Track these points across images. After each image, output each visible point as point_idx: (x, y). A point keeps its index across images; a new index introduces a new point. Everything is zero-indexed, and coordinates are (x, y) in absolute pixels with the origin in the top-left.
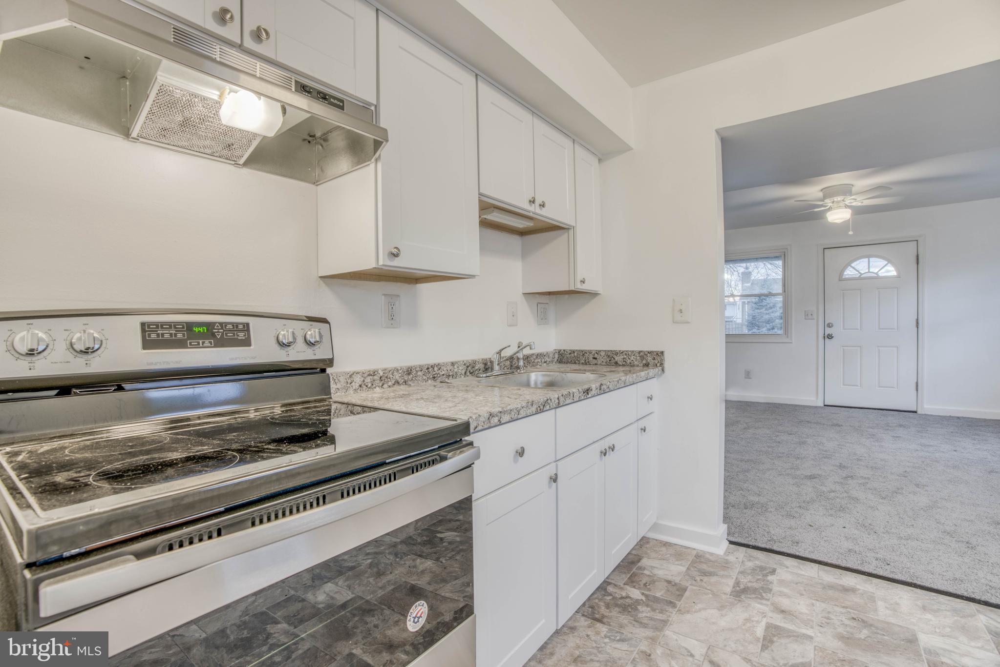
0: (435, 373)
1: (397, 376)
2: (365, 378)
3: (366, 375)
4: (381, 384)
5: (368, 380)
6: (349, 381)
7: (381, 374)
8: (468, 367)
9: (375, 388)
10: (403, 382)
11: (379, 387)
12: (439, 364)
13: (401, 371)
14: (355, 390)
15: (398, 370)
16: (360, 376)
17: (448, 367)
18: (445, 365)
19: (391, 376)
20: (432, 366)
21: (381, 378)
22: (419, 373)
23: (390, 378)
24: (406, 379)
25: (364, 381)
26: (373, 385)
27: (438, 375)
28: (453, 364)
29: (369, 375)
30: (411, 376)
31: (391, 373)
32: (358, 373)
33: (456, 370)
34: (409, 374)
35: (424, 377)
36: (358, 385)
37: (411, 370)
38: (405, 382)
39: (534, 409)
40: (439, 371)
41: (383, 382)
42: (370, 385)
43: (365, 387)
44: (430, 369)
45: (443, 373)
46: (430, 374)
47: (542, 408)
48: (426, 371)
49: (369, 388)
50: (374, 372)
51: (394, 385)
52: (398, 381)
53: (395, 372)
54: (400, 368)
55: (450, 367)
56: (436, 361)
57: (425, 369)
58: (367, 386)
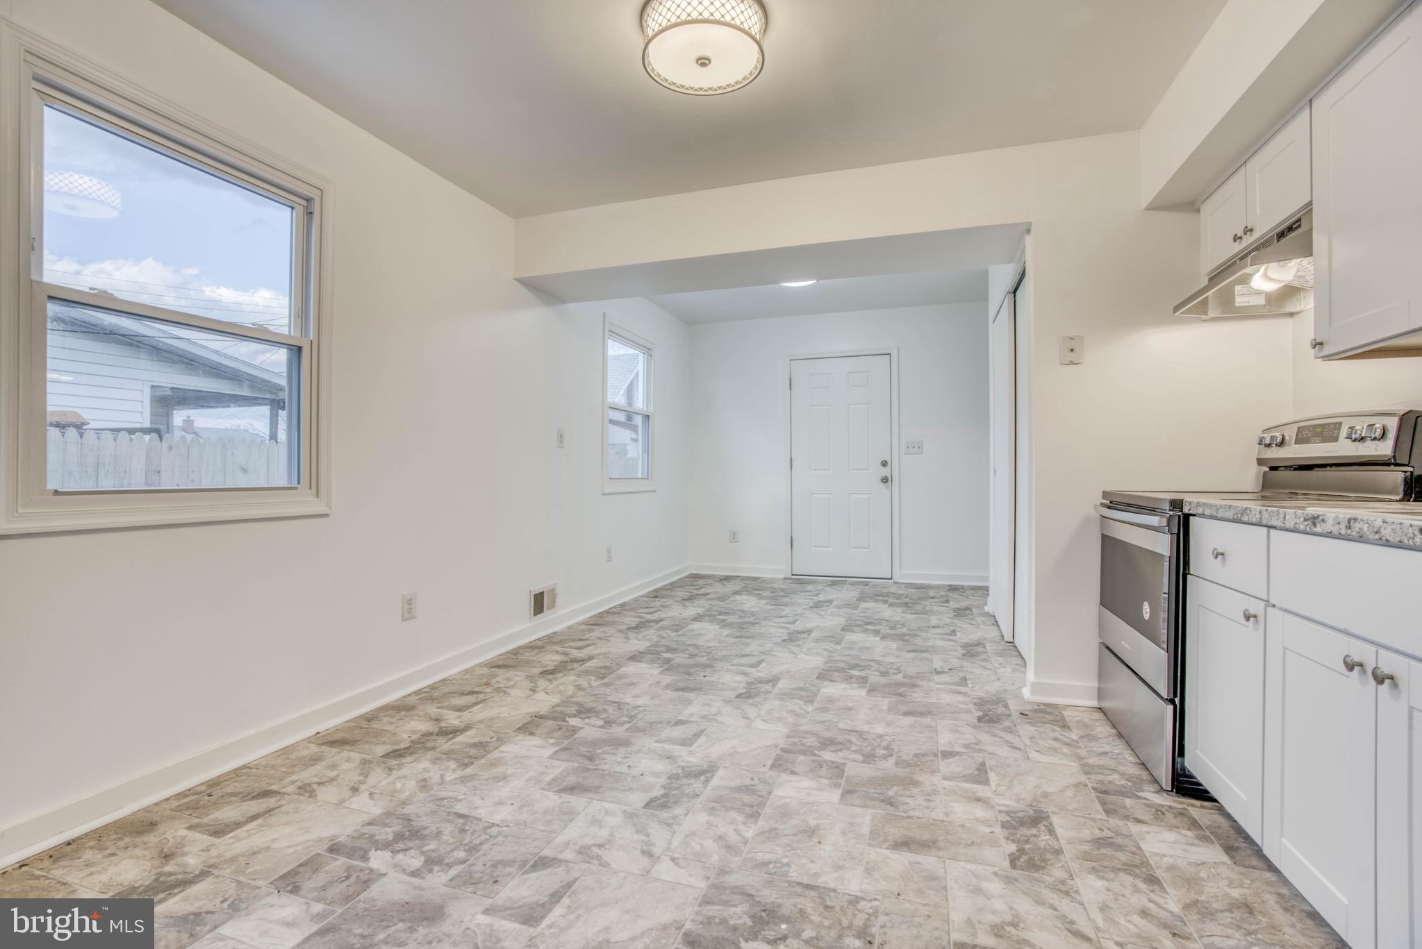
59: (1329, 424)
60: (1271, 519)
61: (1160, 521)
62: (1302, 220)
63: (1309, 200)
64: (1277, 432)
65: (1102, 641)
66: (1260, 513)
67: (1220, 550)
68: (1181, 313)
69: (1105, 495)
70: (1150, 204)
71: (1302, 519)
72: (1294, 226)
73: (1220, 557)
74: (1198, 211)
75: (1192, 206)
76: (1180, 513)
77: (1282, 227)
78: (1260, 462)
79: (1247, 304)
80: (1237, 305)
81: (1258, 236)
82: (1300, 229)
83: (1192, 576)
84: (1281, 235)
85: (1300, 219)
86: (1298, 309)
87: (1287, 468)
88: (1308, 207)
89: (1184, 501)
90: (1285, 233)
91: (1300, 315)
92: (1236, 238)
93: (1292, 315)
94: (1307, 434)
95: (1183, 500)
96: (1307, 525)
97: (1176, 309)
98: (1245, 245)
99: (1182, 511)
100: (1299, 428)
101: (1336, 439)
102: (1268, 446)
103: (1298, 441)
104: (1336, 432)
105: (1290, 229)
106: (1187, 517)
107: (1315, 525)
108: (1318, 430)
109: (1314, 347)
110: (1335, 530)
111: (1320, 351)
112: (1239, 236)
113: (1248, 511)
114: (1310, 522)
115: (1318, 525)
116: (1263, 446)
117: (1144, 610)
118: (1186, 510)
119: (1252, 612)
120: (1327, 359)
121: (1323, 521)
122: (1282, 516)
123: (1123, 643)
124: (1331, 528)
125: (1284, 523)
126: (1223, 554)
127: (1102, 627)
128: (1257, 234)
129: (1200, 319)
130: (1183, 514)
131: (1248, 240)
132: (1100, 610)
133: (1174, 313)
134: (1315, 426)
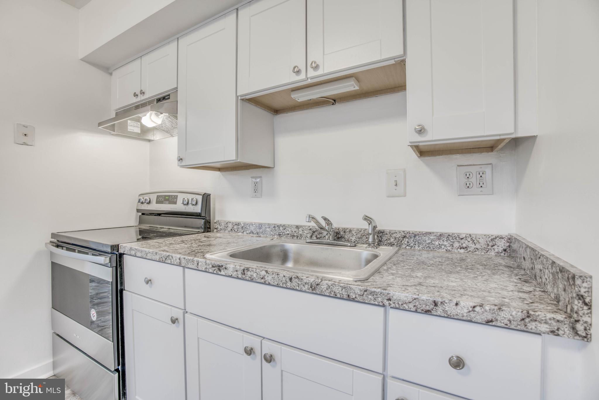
0: (280, 231)
1: (252, 228)
2: (234, 226)
3: (234, 224)
4: (242, 231)
5: (235, 227)
6: (226, 226)
7: (243, 225)
8: (314, 232)
9: (239, 232)
10: (256, 233)
11: (241, 232)
12: (284, 225)
13: (254, 226)
14: (229, 231)
15: (252, 224)
16: (231, 224)
17: (292, 229)
18: (290, 226)
19: (248, 227)
20: (278, 226)
21: (242, 227)
22: (268, 229)
23: (247, 229)
24: (258, 231)
25: (233, 227)
26: (238, 230)
27: (284, 234)
28: (297, 227)
29: (236, 225)
30: (262, 230)
31: (248, 225)
32: (230, 222)
33: (301, 233)
34: (260, 228)
35: (272, 233)
36: (230, 229)
37: (262, 226)
38: (258, 234)
39: (157, 257)
40: (284, 231)
41: (243, 230)
42: (236, 230)
43: (233, 231)
44: (276, 228)
45: (288, 232)
46: (276, 231)
47: (164, 259)
48: (273, 229)
49: (236, 232)
50: (239, 224)
51: (250, 233)
52: (252, 231)
53: (251, 225)
54: (254, 223)
55: (294, 229)
56: (283, 223)
57: (272, 227)
58: (235, 231)
59: (172, 196)
60: (188, 264)
61: (105, 261)
62: (170, 95)
63: (176, 86)
64: (147, 197)
65: (54, 332)
66: (180, 259)
67: (149, 278)
68: (103, 128)
69: (53, 235)
70: (83, 58)
71: (211, 266)
72: (166, 98)
73: (149, 282)
74: (111, 74)
75: (108, 70)
76: (117, 253)
77: (159, 96)
78: (138, 211)
79: (133, 131)
80: (129, 130)
81: (147, 97)
82: (169, 100)
83: (128, 293)
84: (159, 100)
85: (170, 94)
86: (152, 139)
87: (151, 214)
88: (176, 90)
89: (120, 245)
90: (161, 99)
91: (153, 141)
92: (135, 95)
93: (149, 141)
94: (162, 199)
95: (118, 245)
96: (215, 270)
97: (100, 124)
98: (140, 100)
99: (118, 251)
100: (157, 196)
101: (175, 203)
102: (142, 203)
103: (158, 202)
104: (175, 200)
105: (164, 98)
106: (121, 255)
107: (220, 270)
108: (167, 198)
109: (179, 161)
110: (234, 274)
111: (181, 163)
112: (137, 94)
113: (170, 257)
114: (216, 268)
115: (222, 271)
116: (140, 203)
117: (92, 315)
118: (121, 251)
119: (175, 317)
120: (183, 167)
121: (226, 268)
122: (196, 263)
123: (75, 335)
124: (232, 273)
125: (198, 267)
126: (150, 280)
127: (53, 323)
128: (147, 96)
129: (110, 133)
130: (119, 253)
131: (141, 98)
132: (51, 310)
133: (99, 126)
134: (166, 196)
